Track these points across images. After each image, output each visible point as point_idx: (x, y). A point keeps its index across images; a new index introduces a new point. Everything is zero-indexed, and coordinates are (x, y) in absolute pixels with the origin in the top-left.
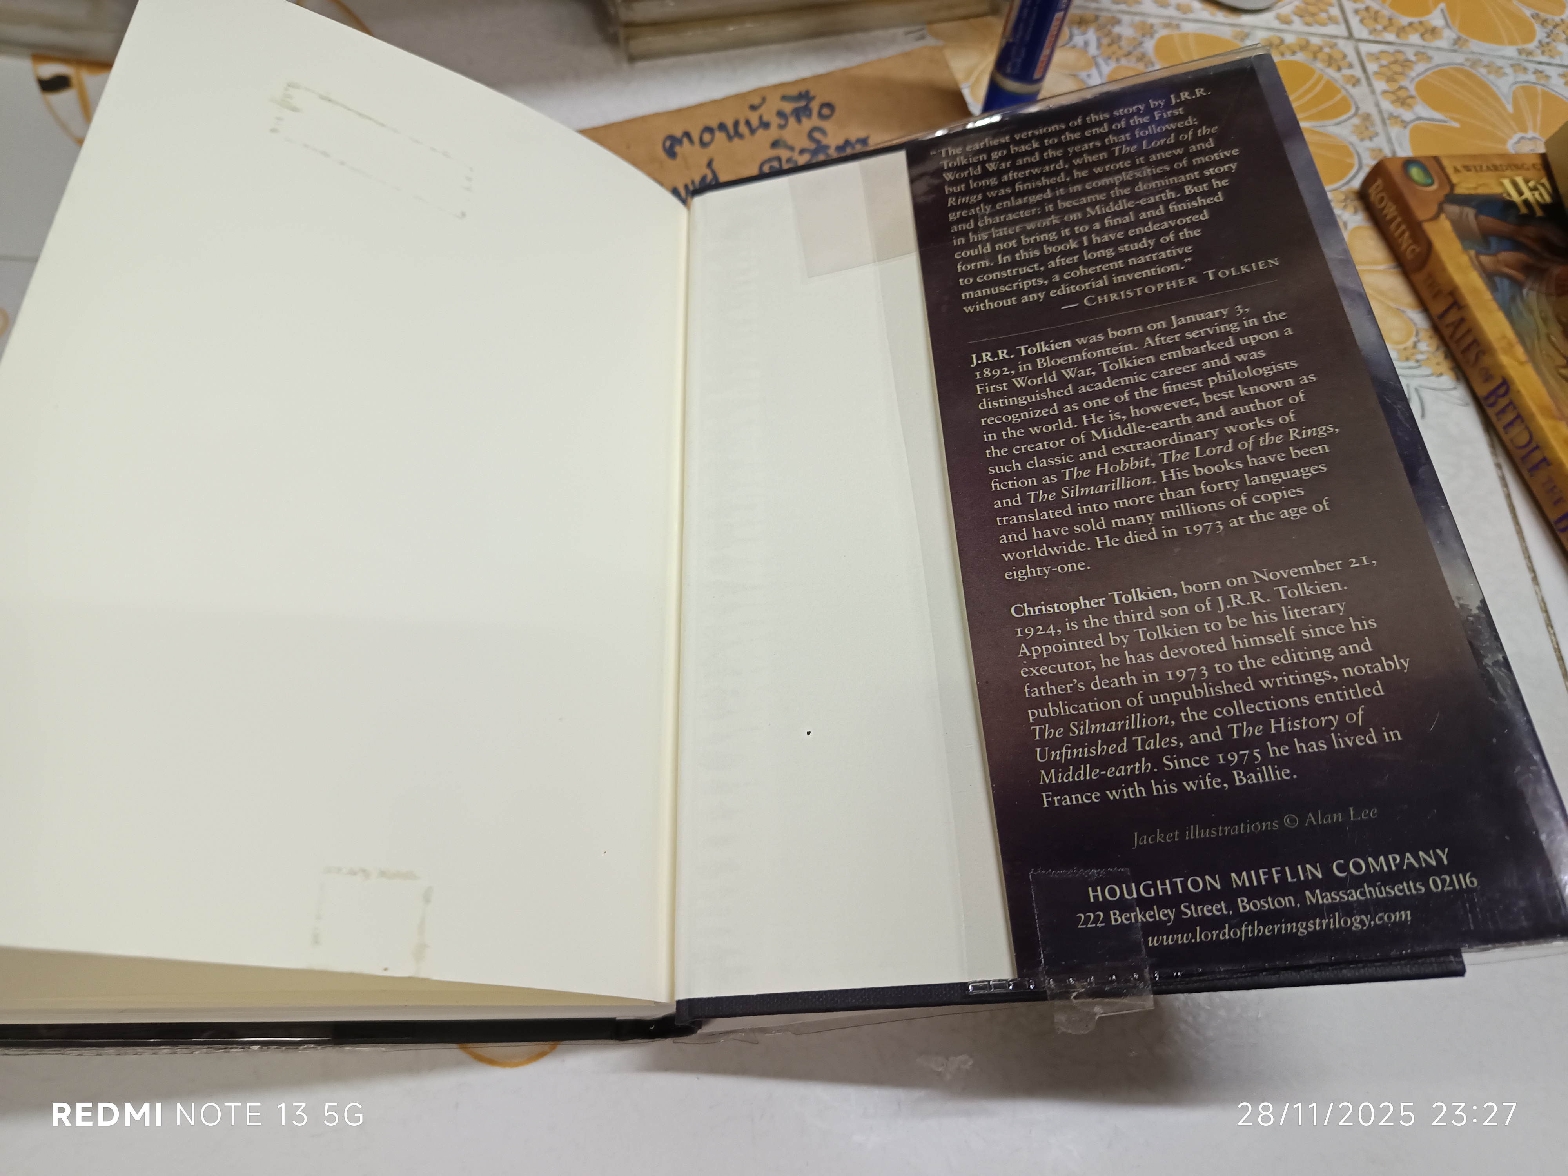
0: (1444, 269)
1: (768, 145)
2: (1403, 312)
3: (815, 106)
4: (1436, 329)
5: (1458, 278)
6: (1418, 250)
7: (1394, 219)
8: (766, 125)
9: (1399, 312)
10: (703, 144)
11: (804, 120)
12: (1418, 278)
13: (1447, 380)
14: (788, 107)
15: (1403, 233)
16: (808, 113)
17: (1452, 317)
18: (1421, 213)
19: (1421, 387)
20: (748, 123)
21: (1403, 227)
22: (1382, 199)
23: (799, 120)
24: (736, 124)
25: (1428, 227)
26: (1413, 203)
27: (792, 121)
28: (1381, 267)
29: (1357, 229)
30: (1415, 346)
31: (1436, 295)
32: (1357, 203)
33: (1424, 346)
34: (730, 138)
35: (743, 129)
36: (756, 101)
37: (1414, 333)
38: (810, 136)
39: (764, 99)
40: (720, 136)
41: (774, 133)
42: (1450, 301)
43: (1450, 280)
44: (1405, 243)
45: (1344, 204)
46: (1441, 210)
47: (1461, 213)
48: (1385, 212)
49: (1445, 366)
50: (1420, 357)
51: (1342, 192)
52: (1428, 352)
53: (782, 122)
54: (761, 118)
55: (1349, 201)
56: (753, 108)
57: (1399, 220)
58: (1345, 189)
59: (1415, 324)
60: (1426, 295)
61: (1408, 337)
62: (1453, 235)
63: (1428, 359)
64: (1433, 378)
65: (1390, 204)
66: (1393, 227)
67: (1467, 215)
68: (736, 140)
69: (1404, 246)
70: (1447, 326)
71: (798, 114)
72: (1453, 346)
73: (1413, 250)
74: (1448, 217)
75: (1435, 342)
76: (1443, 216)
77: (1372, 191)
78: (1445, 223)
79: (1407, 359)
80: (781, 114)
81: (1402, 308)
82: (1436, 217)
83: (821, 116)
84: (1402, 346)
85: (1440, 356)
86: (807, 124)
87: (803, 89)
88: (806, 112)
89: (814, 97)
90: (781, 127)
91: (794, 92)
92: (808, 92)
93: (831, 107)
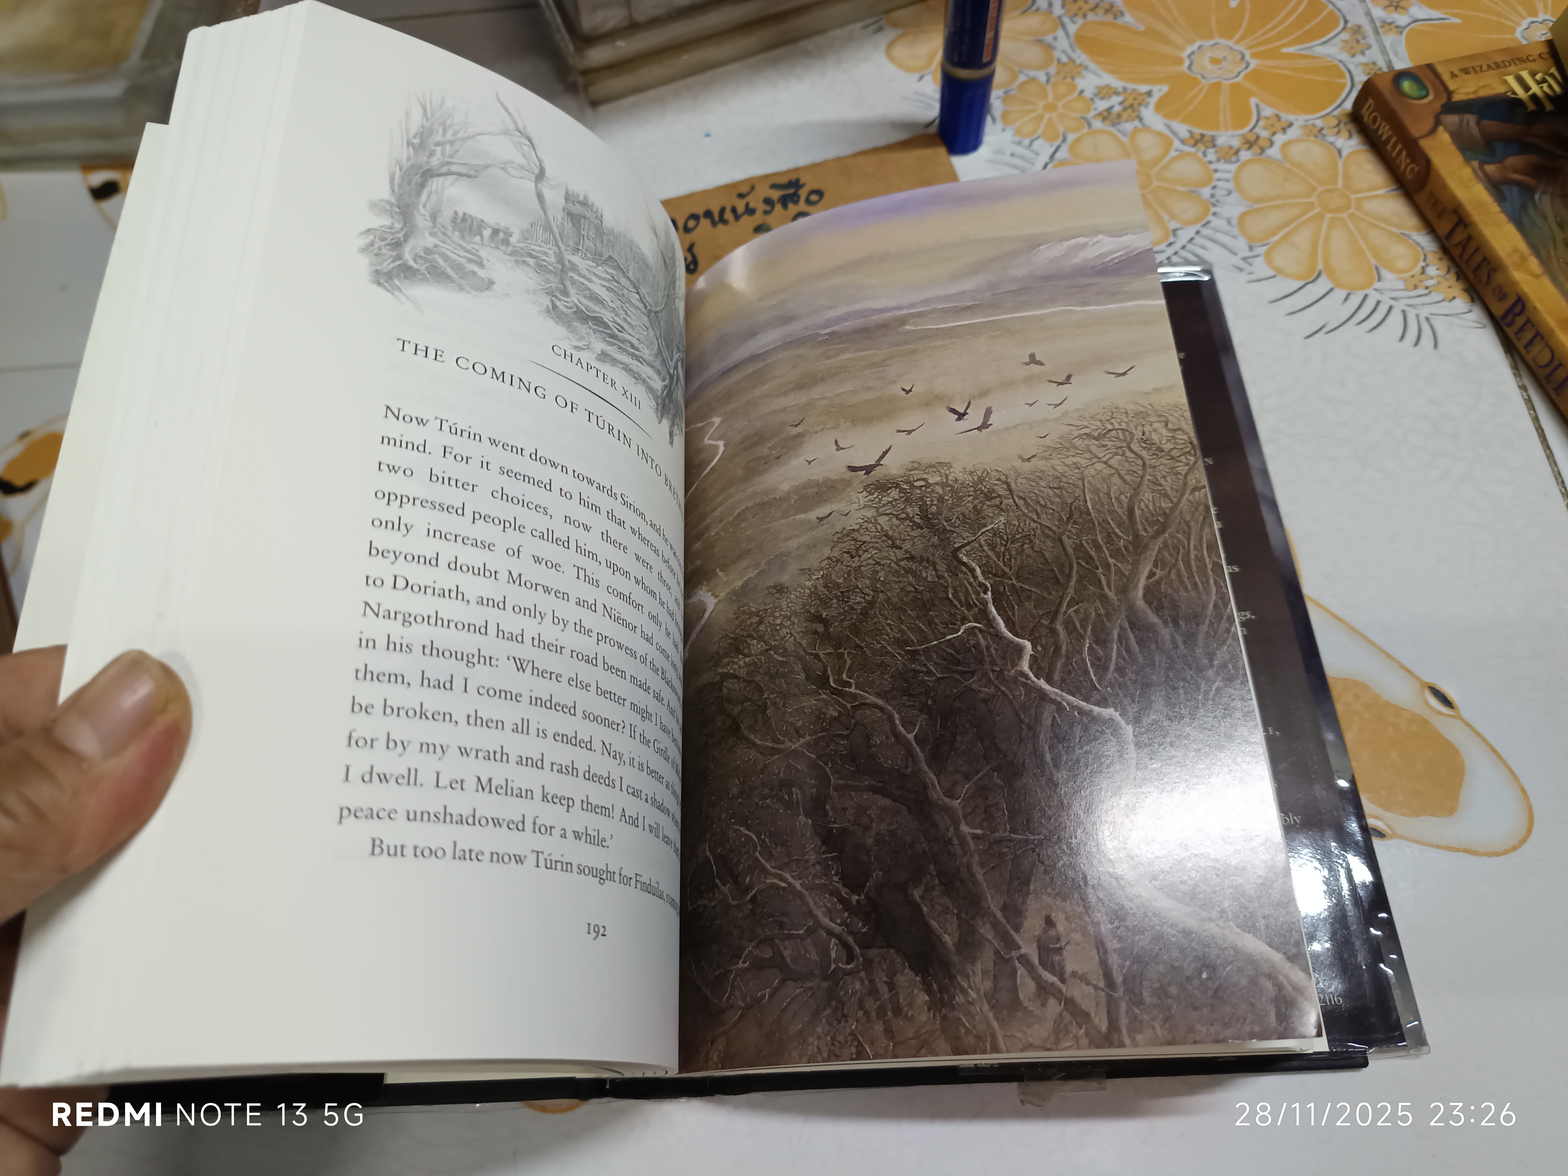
0: (1445, 187)
1: (751, 230)
2: (1409, 236)
3: (803, 193)
4: (1445, 250)
5: (1461, 194)
6: (1417, 169)
7: (1390, 138)
8: (750, 211)
9: (1403, 237)
10: (688, 229)
11: (791, 206)
12: (1420, 198)
13: (1461, 303)
14: (775, 195)
15: (1400, 152)
17: (1459, 236)
18: (1416, 129)
19: (1432, 314)
20: (734, 210)
21: (1399, 146)
22: (1375, 120)
23: (785, 206)
24: (722, 211)
25: (1424, 143)
26: (1406, 119)
27: (778, 207)
28: (1381, 192)
29: (1349, 155)
30: (1423, 272)
31: (1440, 215)
32: (1350, 126)
33: (1432, 271)
34: (715, 224)
35: (728, 215)
36: (744, 189)
37: (1422, 257)
39: (752, 188)
40: (705, 223)
41: (760, 218)
42: (1455, 219)
43: (1453, 198)
44: (1404, 163)
45: (1337, 129)
46: (1438, 122)
47: (1461, 122)
48: (1380, 132)
49: (1457, 289)
50: (1429, 283)
51: (1334, 116)
52: (1438, 276)
53: (768, 208)
54: (747, 205)
55: (1342, 125)
56: (741, 196)
57: (1394, 139)
58: (1335, 113)
59: (1422, 248)
60: (1431, 215)
61: (1416, 264)
62: (1453, 148)
63: (1438, 283)
64: (1445, 304)
65: (1383, 124)
66: (1389, 147)
67: (1468, 123)
68: (721, 226)
69: (1402, 167)
70: (1456, 246)
71: (785, 200)
72: (1464, 267)
73: (1413, 169)
74: (1446, 129)
75: (1444, 264)
76: (1441, 128)
77: (1365, 112)
78: (1443, 136)
79: (1416, 287)
80: (768, 201)
81: (1407, 233)
82: (1433, 131)
83: (808, 202)
84: (1409, 274)
85: (1452, 278)
86: (795, 208)
87: (793, 177)
88: (794, 198)
89: (803, 185)
90: (766, 213)
91: (783, 180)
92: (798, 181)
93: (820, 193)
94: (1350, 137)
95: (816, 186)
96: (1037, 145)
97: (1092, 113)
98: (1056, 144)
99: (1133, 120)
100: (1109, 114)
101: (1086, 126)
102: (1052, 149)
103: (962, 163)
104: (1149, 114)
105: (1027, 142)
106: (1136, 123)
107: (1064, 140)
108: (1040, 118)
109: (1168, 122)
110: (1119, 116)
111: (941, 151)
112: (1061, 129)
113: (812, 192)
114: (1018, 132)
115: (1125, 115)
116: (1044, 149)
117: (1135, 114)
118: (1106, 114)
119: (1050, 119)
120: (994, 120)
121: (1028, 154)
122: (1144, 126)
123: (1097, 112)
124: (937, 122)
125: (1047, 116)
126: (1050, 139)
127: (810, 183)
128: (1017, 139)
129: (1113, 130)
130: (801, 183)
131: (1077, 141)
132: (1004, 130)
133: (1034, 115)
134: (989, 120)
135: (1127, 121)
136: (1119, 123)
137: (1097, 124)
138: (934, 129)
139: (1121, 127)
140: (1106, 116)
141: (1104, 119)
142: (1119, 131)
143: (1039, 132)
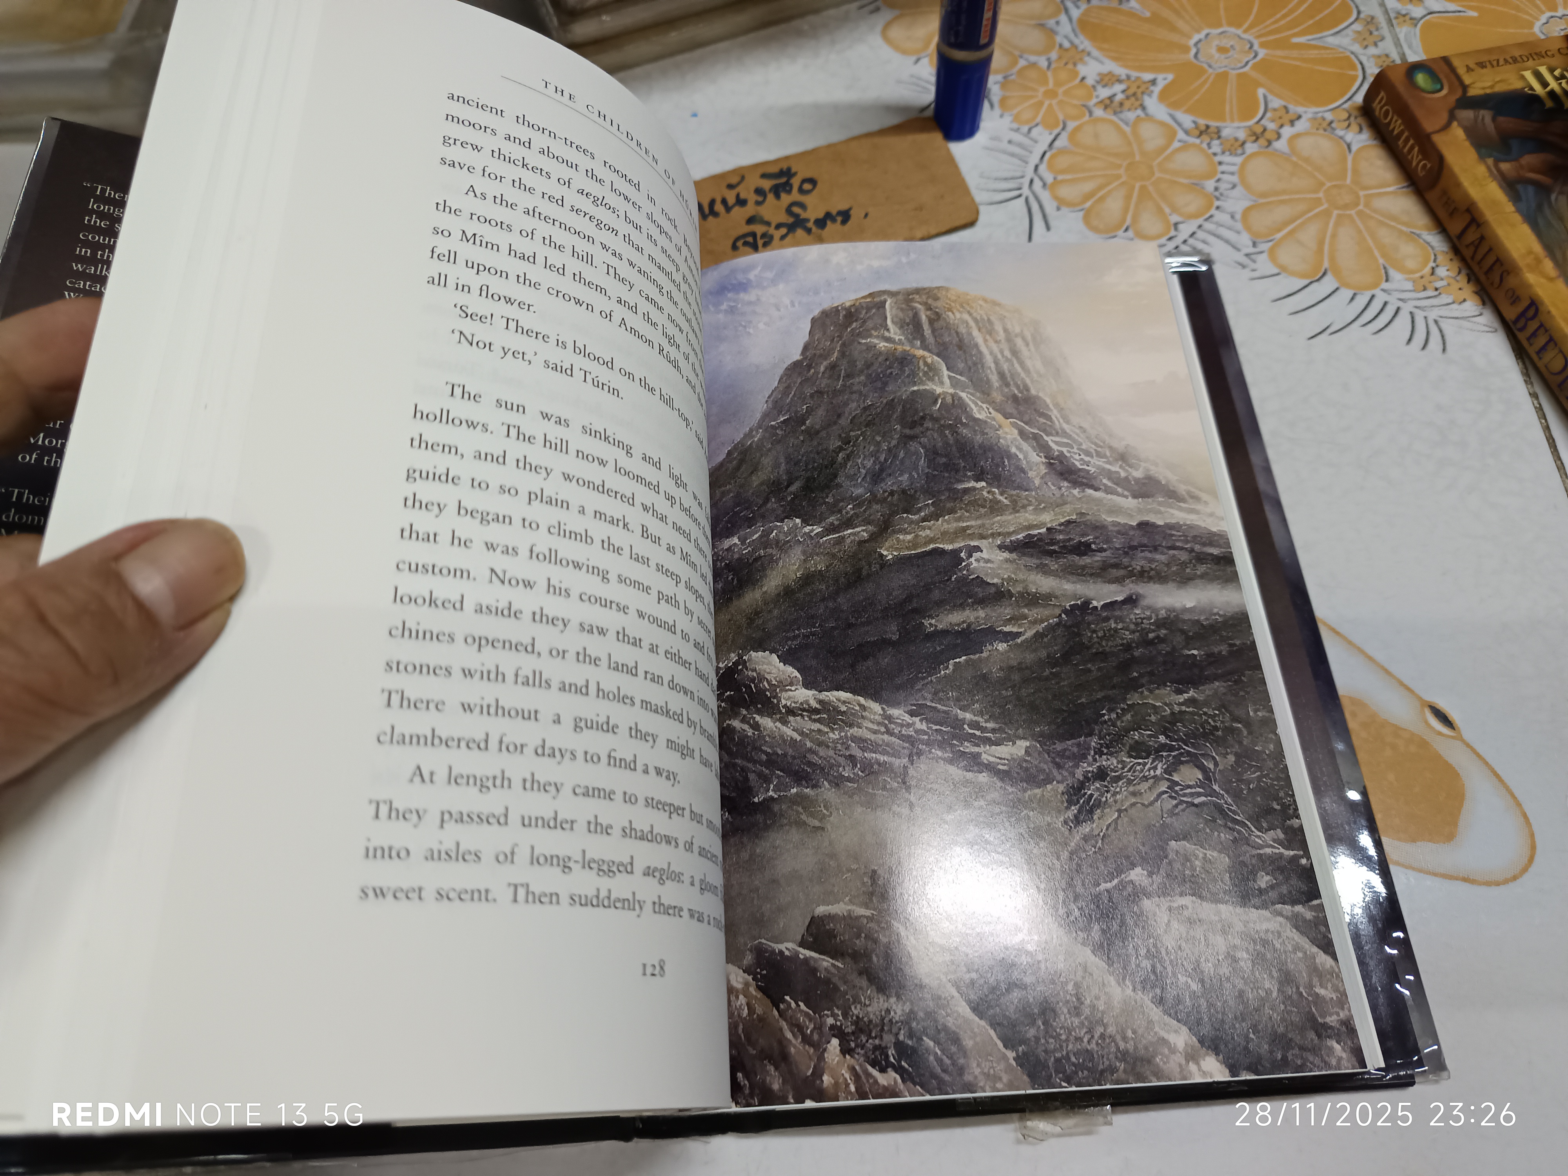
0: (1458, 185)
1: (744, 222)
2: (1419, 236)
3: (796, 182)
4: (1456, 250)
5: (1475, 193)
6: (1429, 166)
7: (1402, 132)
8: (741, 202)
9: (1413, 237)
11: (783, 195)
12: (1431, 196)
13: (1472, 306)
14: (767, 184)
15: (1412, 148)
16: (788, 188)
17: (1472, 236)
18: (1429, 125)
19: (1441, 317)
20: (724, 202)
22: (1386, 113)
23: (778, 196)
24: (712, 203)
25: (1437, 139)
26: (1419, 113)
27: (771, 197)
28: (1391, 189)
29: (1360, 150)
30: (1433, 272)
31: (1453, 213)
32: (1360, 120)
33: (1442, 272)
34: (705, 217)
35: (719, 207)
36: (734, 180)
37: (1433, 257)
38: (789, 211)
39: (743, 178)
41: (750, 209)
42: (1467, 218)
43: (1466, 195)
44: (1416, 159)
46: (1452, 117)
47: (1476, 118)
48: (1391, 127)
49: (1468, 291)
50: (1439, 284)
51: (1344, 109)
52: (1448, 276)
53: (760, 199)
54: (738, 195)
55: (1352, 119)
56: (731, 187)
57: (1406, 134)
58: (1346, 106)
59: (1432, 248)
60: (1442, 214)
61: (1425, 265)
62: (1467, 144)
63: (1449, 285)
64: (1455, 306)
65: (1395, 118)
66: (1400, 143)
67: (1483, 119)
68: (712, 218)
69: (1414, 164)
70: (1467, 246)
71: (777, 191)
72: (1476, 268)
73: (1425, 165)
74: (1460, 125)
75: (1456, 265)
76: (1455, 124)
77: (1376, 105)
78: (1458, 132)
79: (1425, 289)
80: (759, 191)
81: (1418, 232)
82: (1446, 127)
83: (801, 191)
84: (1418, 275)
85: (1463, 279)
86: (786, 199)
87: (785, 167)
88: (786, 187)
89: (795, 174)
90: (758, 203)
91: (775, 169)
92: (789, 169)
93: (813, 181)
94: (1361, 130)
95: (808, 175)
96: (1035, 132)
97: (1094, 101)
98: (1056, 132)
99: (1136, 109)
100: (1112, 102)
101: (1087, 114)
102: (1052, 137)
103: (959, 149)
104: (1152, 103)
105: (1025, 129)
106: (1139, 112)
107: (1064, 129)
108: (1041, 104)
109: (1172, 112)
110: (1121, 104)
111: (937, 137)
112: (1061, 117)
113: (804, 181)
114: (1016, 118)
115: (1127, 104)
116: (1043, 137)
117: (1138, 103)
118: (1108, 102)
119: (1050, 105)
120: (992, 106)
121: (1026, 141)
122: (1147, 115)
123: (1099, 100)
124: (933, 106)
125: (1047, 103)
126: (1049, 127)
127: (802, 172)
128: (1015, 126)
129: (1114, 118)
130: (793, 170)
131: (1077, 129)
132: (1001, 116)
133: (1032, 101)
134: (986, 105)
135: (1129, 110)
136: (1121, 112)
137: (1099, 112)
138: (930, 112)
139: (1122, 116)
140: (1108, 104)
141: (1106, 107)
142: (1122, 120)
143: (1038, 119)
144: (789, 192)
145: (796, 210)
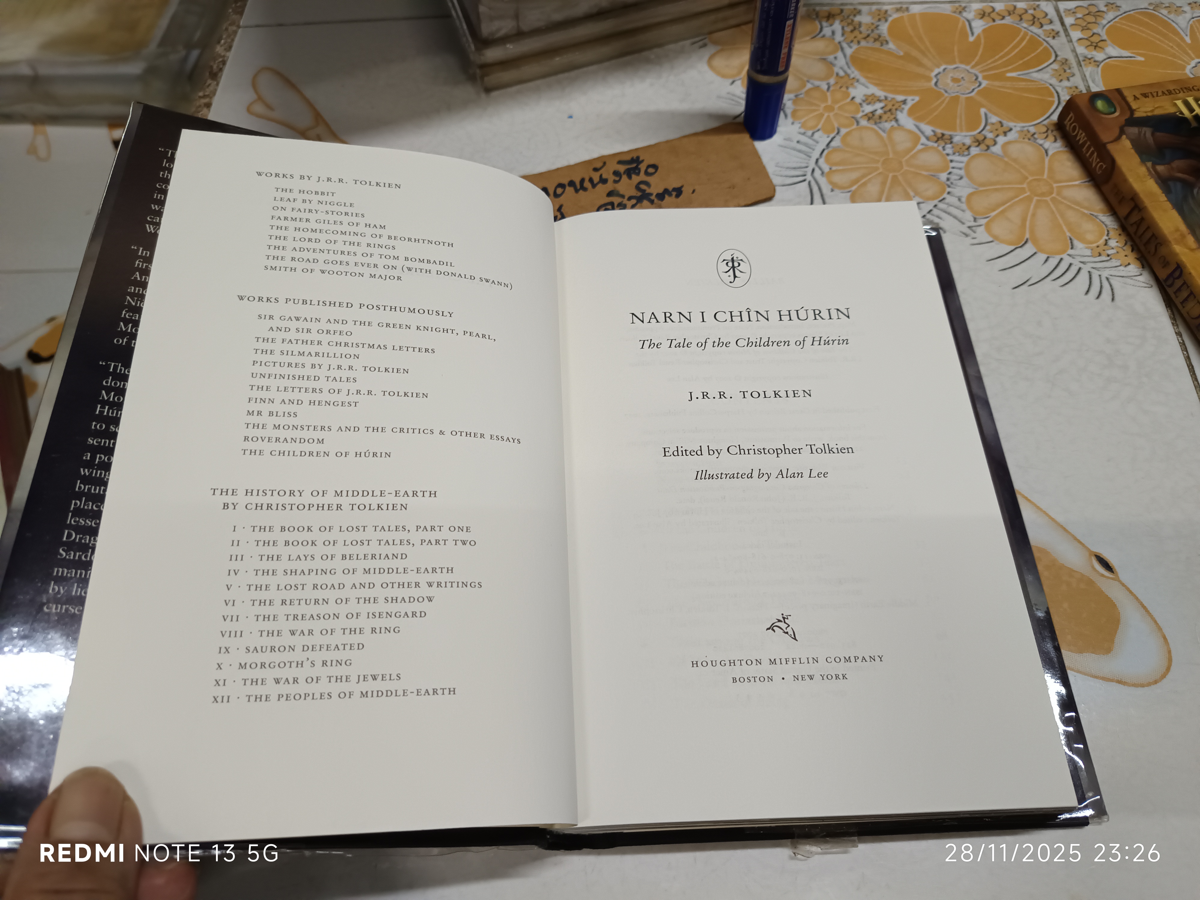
0: (1125, 180)
1: (605, 195)
2: (1096, 217)
3: (643, 167)
4: (1124, 228)
5: (1137, 187)
6: (1104, 166)
7: (1085, 142)
8: (604, 181)
9: (1092, 217)
10: (556, 195)
11: (634, 176)
12: (1106, 188)
13: (1134, 268)
14: (622, 168)
15: (1092, 153)
16: (637, 171)
17: (1135, 218)
18: (1105, 137)
19: (1111, 275)
20: (591, 180)
22: (1074, 128)
23: (630, 177)
24: (582, 181)
25: (1111, 147)
26: (1098, 129)
27: (625, 177)
28: (1077, 183)
29: (1054, 154)
30: (1106, 243)
31: (1120, 202)
32: (1055, 133)
33: (1113, 243)
34: (577, 191)
35: (587, 184)
36: (599, 165)
37: (1106, 233)
38: (637, 187)
39: (605, 163)
40: (569, 190)
41: (610, 186)
42: (1132, 205)
43: (1131, 188)
44: (1094, 160)
45: (1046, 134)
46: (1122, 132)
47: (1139, 133)
48: (1078, 138)
49: (1132, 257)
50: (1110, 252)
51: (1044, 125)
52: (1117, 246)
53: (617, 179)
54: (601, 176)
55: (1049, 132)
56: (596, 170)
57: (1088, 143)
58: (1045, 122)
59: (1106, 226)
60: (1114, 201)
61: (1101, 237)
62: (1133, 152)
63: (1118, 252)
64: (1122, 268)
65: (1081, 132)
66: (1084, 150)
67: (1145, 134)
68: (581, 192)
69: (1094, 165)
70: (1132, 225)
71: (629, 173)
72: (1138, 241)
73: (1101, 166)
74: (1128, 138)
75: (1123, 238)
76: (1124, 137)
77: (1067, 122)
78: (1126, 143)
79: (1100, 255)
80: (616, 173)
81: (1095, 214)
82: (1118, 138)
83: (647, 173)
84: (1095, 245)
85: (1128, 249)
86: (636, 179)
87: (635, 156)
88: (636, 171)
89: (643, 161)
90: (615, 182)
91: (628, 158)
92: (638, 158)
93: (655, 167)
94: (1055, 141)
95: (652, 162)
96: (817, 136)
97: (861, 114)
98: (832, 136)
99: (891, 121)
100: (873, 115)
101: (855, 124)
102: (829, 139)
103: (761, 146)
104: (903, 118)
105: (810, 133)
106: (893, 123)
107: (838, 133)
108: (822, 115)
109: (918, 124)
110: (880, 117)
111: (746, 137)
112: (836, 125)
113: (649, 166)
114: (803, 126)
115: (885, 117)
116: (822, 139)
117: (893, 116)
118: (871, 115)
119: (828, 116)
120: (786, 116)
121: (810, 142)
122: (899, 125)
123: (864, 114)
124: (743, 115)
125: (826, 115)
126: (827, 132)
127: (648, 159)
128: (802, 131)
129: (875, 127)
130: (641, 159)
131: (848, 134)
132: (793, 123)
133: (816, 113)
134: (782, 115)
135: (886, 121)
136: (880, 123)
137: (864, 122)
138: (741, 119)
139: (881, 125)
140: (871, 116)
141: (869, 119)
142: (880, 128)
143: (819, 127)
144: (638, 174)
145: (643, 187)
